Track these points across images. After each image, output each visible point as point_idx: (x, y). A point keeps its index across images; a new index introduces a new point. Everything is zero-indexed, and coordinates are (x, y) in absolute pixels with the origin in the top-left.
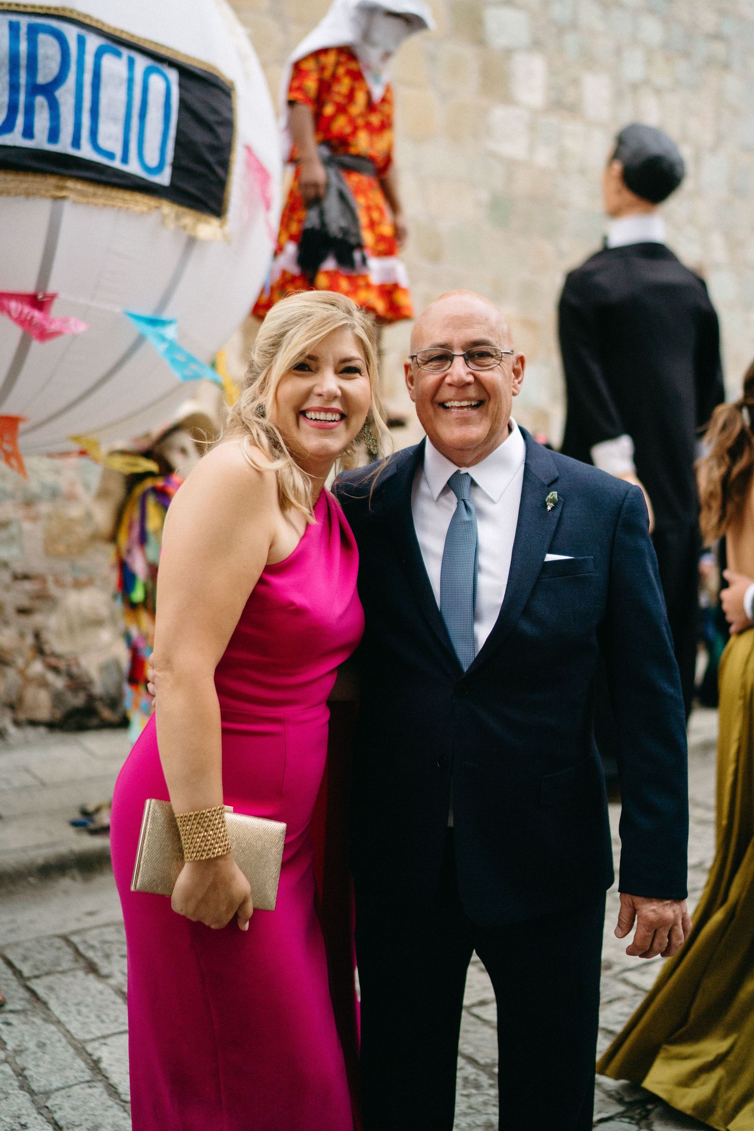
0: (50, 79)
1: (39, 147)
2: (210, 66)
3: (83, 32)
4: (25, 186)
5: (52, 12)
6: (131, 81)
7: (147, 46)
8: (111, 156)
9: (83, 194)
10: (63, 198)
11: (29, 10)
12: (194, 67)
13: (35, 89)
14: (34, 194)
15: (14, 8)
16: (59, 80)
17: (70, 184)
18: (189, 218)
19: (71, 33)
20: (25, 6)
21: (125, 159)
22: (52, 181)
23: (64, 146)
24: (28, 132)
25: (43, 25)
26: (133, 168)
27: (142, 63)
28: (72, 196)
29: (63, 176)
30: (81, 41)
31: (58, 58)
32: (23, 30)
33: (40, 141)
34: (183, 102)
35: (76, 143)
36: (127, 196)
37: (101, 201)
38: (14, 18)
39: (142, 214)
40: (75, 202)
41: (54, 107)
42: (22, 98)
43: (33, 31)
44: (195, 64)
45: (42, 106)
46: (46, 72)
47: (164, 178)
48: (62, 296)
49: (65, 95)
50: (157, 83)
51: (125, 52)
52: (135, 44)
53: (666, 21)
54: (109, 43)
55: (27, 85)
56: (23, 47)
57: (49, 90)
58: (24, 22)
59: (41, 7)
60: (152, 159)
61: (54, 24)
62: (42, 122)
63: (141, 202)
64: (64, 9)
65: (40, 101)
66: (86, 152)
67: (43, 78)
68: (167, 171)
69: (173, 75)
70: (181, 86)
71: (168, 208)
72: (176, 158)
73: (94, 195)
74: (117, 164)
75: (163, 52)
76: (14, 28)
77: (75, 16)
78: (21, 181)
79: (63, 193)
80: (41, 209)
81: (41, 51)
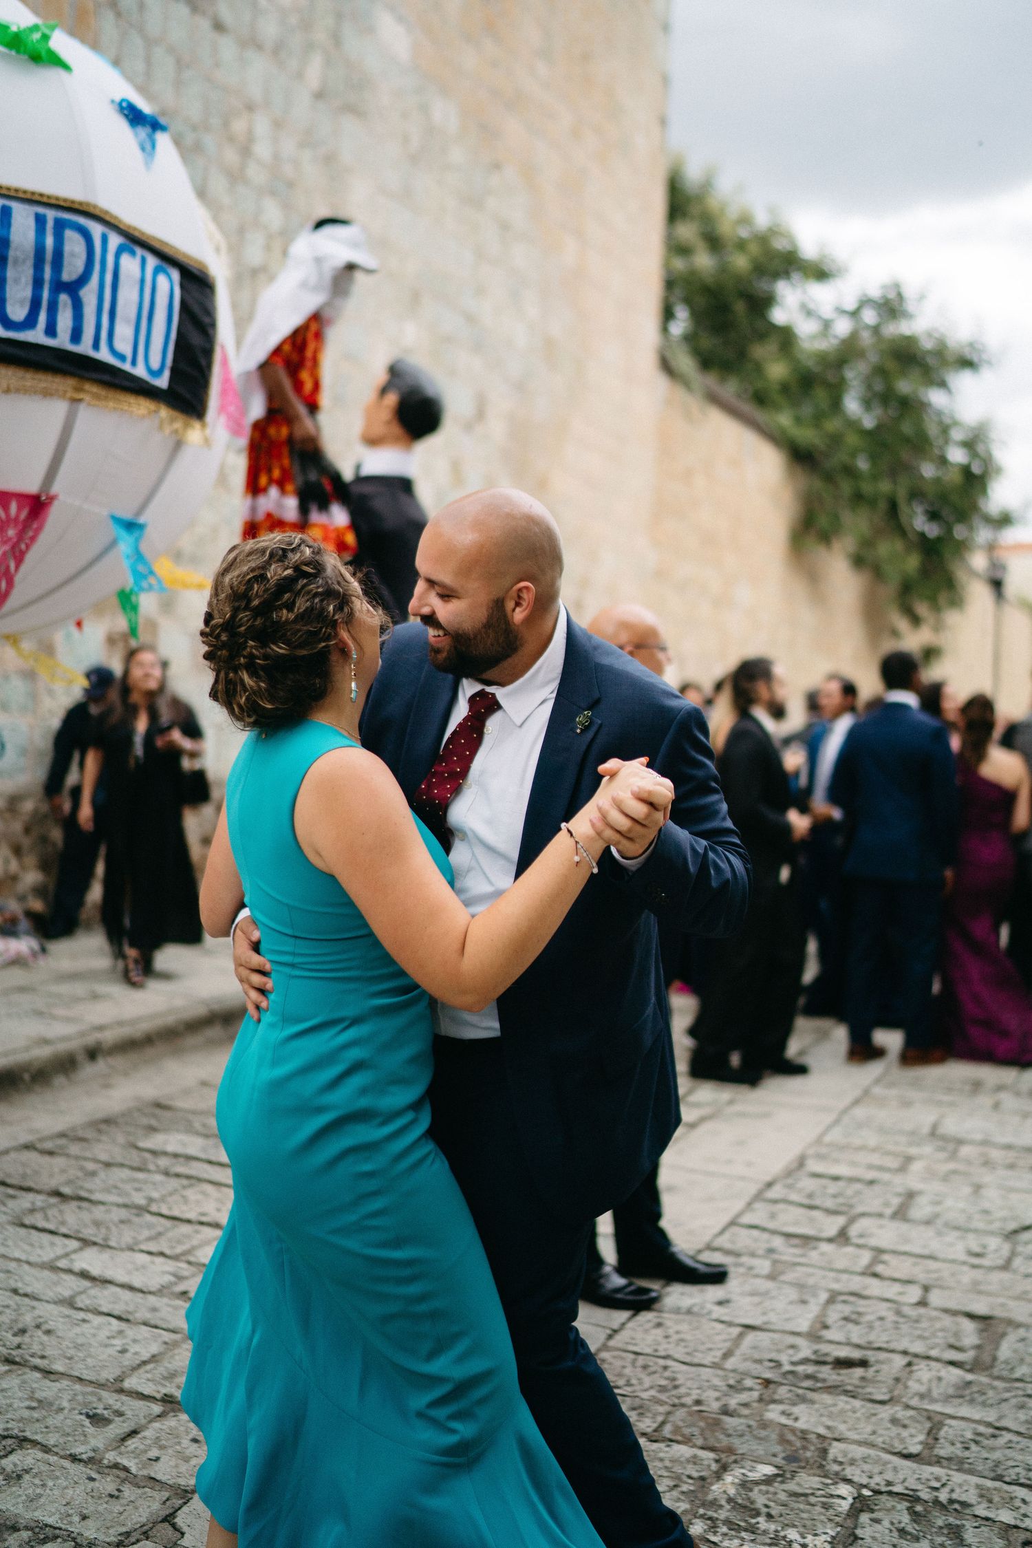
0: (74, 277)
1: (62, 347)
2: (200, 263)
3: (106, 230)
4: (43, 385)
5: (76, 206)
6: (142, 281)
7: (157, 245)
8: (122, 358)
9: (97, 397)
10: (80, 400)
11: (53, 202)
12: (191, 266)
13: (59, 286)
14: (51, 395)
15: (37, 198)
16: (83, 279)
17: (87, 386)
18: (179, 422)
19: (96, 229)
20: (49, 197)
21: (134, 363)
22: (71, 382)
23: (85, 347)
24: (51, 330)
25: (69, 221)
26: (140, 371)
27: (152, 261)
28: (87, 398)
29: (82, 378)
30: (105, 239)
31: (84, 256)
32: (50, 225)
33: (62, 340)
34: (183, 304)
35: (96, 345)
36: (132, 399)
37: (111, 404)
38: (41, 210)
39: (143, 417)
40: (89, 404)
41: (77, 306)
42: (46, 294)
43: (60, 226)
44: (192, 263)
45: (65, 305)
46: (70, 272)
47: (163, 382)
48: (61, 497)
49: (89, 295)
50: (162, 281)
51: (139, 251)
52: (144, 242)
53: (287, 206)
54: (128, 243)
55: (51, 282)
56: (49, 241)
57: (73, 289)
58: (51, 215)
59: (65, 200)
60: (155, 363)
61: (82, 220)
62: (65, 321)
63: (142, 406)
64: (88, 204)
65: (64, 298)
66: (104, 355)
67: (68, 275)
68: (167, 374)
69: (175, 275)
70: (182, 286)
71: (164, 412)
72: (175, 360)
73: (106, 398)
74: (127, 367)
75: (166, 250)
76: (40, 221)
77: (97, 212)
78: (40, 380)
79: (81, 396)
80: (57, 409)
81: (67, 248)
